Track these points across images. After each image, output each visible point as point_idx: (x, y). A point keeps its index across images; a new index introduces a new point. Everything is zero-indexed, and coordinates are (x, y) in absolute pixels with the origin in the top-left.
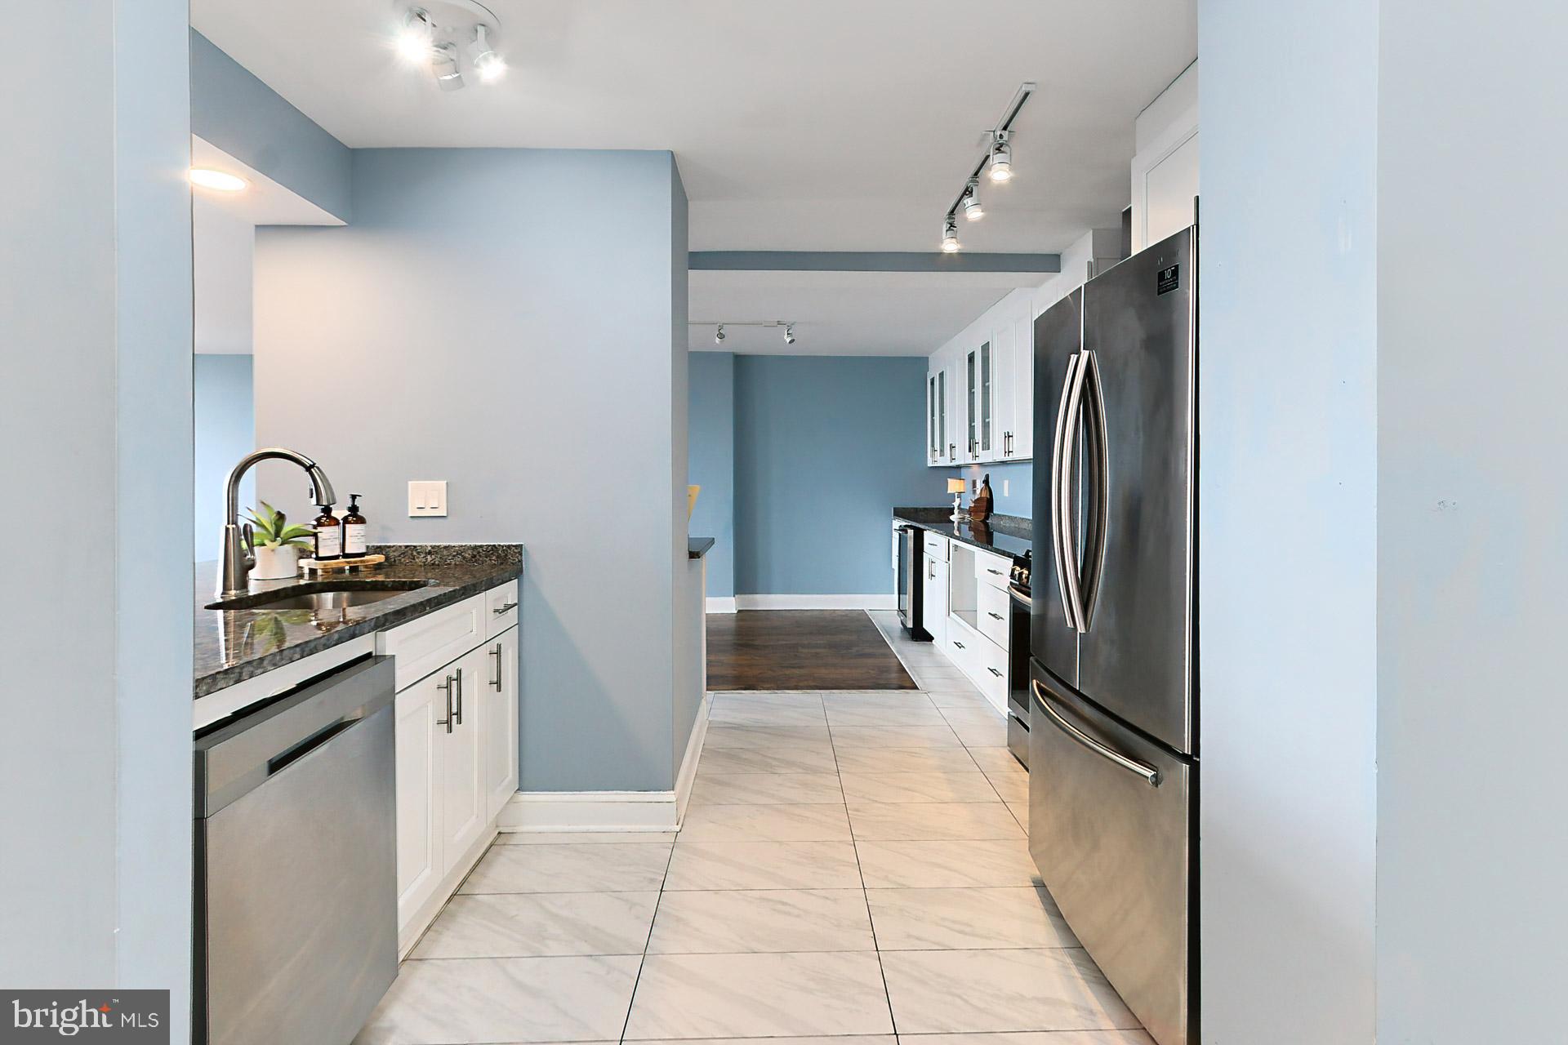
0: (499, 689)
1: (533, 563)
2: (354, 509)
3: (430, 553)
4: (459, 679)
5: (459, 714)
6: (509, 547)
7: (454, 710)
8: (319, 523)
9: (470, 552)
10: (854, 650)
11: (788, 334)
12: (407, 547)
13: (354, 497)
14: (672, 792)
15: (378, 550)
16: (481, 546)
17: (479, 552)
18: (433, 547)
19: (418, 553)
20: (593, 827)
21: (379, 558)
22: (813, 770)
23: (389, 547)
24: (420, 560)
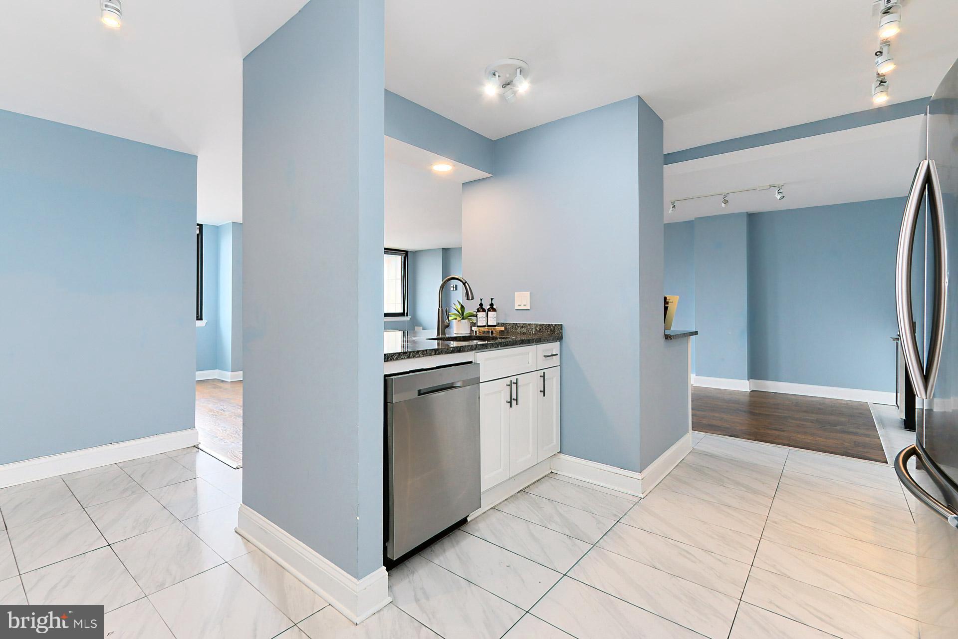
0: (544, 395)
1: (567, 333)
2: (492, 305)
3: (522, 327)
4: (516, 383)
5: (517, 400)
6: (555, 325)
7: (514, 397)
8: (478, 311)
9: (539, 327)
10: (839, 428)
11: (778, 193)
12: (513, 324)
13: (492, 299)
14: (639, 474)
15: (503, 325)
16: (543, 325)
17: (542, 327)
18: (524, 324)
19: (518, 327)
20: (595, 482)
21: (503, 328)
22: (755, 492)
23: (507, 323)
24: (519, 330)
